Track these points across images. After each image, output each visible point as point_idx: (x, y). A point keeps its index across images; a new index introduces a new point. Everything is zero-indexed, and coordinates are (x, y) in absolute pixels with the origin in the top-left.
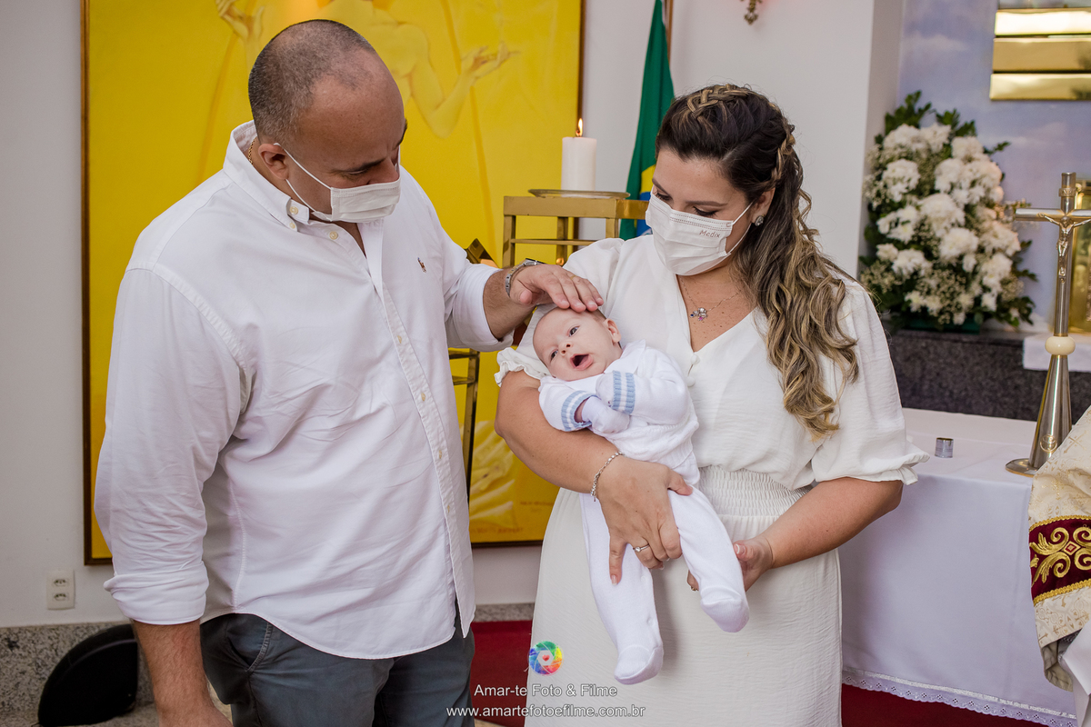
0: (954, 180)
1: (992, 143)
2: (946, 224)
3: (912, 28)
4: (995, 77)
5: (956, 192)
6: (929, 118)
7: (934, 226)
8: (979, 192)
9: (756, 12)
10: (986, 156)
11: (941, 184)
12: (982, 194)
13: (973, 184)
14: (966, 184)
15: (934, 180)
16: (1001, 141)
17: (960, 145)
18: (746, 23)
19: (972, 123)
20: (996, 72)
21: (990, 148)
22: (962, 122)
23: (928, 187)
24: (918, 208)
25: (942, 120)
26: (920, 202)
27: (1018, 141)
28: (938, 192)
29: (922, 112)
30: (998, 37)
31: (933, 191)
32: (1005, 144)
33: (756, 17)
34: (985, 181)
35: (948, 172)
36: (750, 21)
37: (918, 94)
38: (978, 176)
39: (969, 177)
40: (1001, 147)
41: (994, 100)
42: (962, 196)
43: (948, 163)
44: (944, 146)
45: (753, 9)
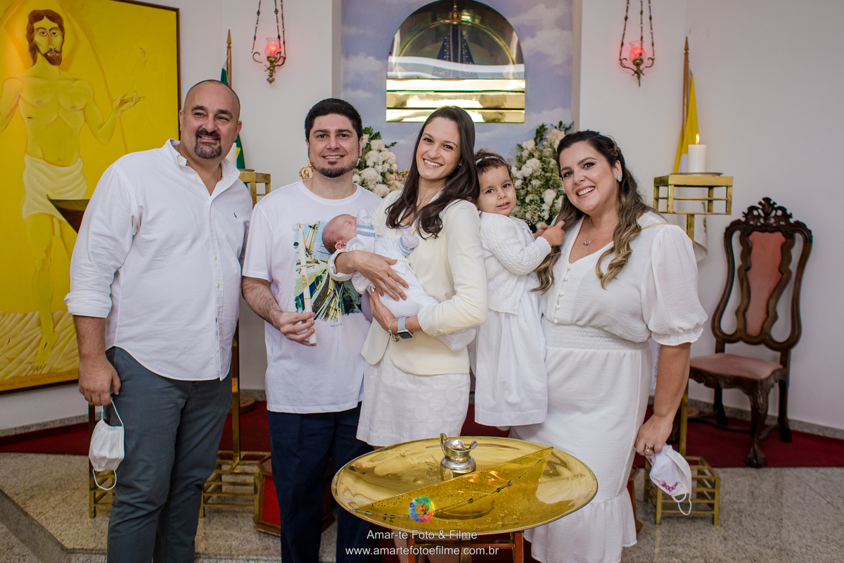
0: (375, 161)
1: (389, 143)
2: (374, 182)
3: (346, 86)
4: (388, 111)
5: (376, 166)
7: (369, 183)
8: (387, 166)
9: (273, 77)
10: (387, 149)
11: (369, 163)
12: (389, 167)
13: (384, 162)
14: (381, 163)
15: (366, 162)
16: (393, 142)
17: (375, 143)
18: (268, 82)
19: (379, 133)
20: (388, 108)
21: (388, 145)
22: (374, 132)
23: (363, 165)
24: (360, 175)
26: (360, 172)
27: (401, 142)
28: (368, 167)
30: (388, 91)
31: (366, 167)
32: (395, 143)
33: (274, 80)
34: (389, 161)
35: (372, 157)
36: (271, 82)
38: (386, 159)
39: (382, 159)
40: (393, 145)
41: (388, 122)
42: (380, 168)
43: (371, 152)
44: (368, 144)
45: (271, 76)
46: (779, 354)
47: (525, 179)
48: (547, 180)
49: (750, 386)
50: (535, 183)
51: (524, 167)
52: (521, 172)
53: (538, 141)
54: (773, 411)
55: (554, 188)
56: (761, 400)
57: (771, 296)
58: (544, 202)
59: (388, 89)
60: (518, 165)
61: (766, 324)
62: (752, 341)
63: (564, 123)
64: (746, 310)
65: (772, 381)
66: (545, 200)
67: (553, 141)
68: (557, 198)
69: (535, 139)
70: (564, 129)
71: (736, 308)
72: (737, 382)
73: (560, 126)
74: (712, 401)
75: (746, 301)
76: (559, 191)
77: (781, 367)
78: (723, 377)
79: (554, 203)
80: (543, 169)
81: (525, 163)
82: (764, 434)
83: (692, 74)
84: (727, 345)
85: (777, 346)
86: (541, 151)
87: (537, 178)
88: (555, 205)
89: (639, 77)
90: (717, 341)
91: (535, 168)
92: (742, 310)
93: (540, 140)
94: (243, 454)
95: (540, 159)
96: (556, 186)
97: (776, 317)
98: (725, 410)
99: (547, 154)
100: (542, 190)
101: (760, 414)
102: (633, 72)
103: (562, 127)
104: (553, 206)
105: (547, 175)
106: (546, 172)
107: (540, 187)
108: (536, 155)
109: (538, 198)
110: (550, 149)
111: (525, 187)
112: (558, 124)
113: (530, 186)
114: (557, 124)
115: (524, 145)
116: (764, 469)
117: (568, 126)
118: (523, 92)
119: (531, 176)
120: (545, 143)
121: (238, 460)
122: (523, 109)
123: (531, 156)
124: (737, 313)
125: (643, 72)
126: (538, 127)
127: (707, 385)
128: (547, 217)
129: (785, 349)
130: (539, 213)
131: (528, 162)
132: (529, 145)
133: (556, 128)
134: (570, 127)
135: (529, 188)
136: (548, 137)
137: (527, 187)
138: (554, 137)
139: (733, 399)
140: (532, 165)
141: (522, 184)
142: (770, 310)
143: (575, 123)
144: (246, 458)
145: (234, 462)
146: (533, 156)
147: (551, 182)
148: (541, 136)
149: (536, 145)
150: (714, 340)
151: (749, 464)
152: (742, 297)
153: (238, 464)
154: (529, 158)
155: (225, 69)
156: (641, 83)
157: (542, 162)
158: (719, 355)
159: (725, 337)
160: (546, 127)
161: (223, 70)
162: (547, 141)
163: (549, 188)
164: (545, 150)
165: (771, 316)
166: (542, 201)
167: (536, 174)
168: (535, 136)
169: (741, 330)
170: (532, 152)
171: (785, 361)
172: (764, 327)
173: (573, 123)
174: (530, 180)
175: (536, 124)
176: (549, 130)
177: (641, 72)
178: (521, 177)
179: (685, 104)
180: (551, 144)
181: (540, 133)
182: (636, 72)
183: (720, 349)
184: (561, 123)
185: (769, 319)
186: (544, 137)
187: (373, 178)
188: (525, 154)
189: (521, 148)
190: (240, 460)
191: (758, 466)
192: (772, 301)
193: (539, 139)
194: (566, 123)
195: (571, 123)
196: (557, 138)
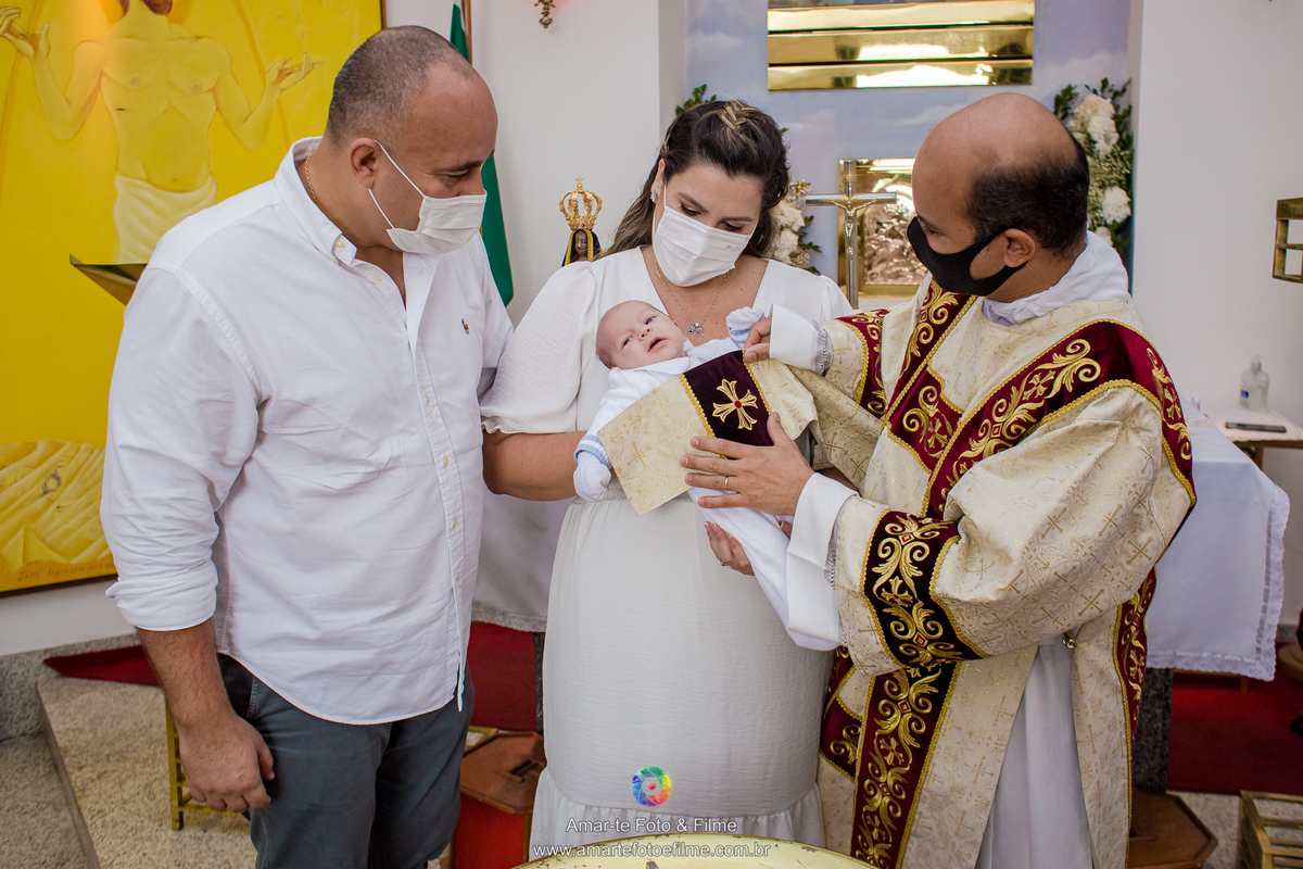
3: (694, 27)
4: (771, 70)
9: (550, 16)
18: (540, 26)
20: (771, 65)
27: (795, 126)
30: (771, 33)
33: (551, 21)
36: (546, 25)
37: (704, 87)
41: (773, 90)
45: (546, 14)
59: (771, 28)
63: (1111, 82)
67: (1086, 119)
70: (1111, 94)
73: (1102, 90)
76: (1097, 219)
93: (1064, 117)
103: (1107, 89)
112: (1100, 84)
114: (1097, 85)
117: (1119, 89)
118: (1029, 24)
120: (1072, 123)
122: (1029, 58)
126: (1059, 92)
133: (1095, 92)
134: (1124, 90)
136: (1076, 110)
138: (1091, 112)
143: (1134, 81)
148: (1066, 109)
155: (459, 5)
160: (1074, 91)
161: (455, 8)
162: (1077, 119)
173: (1129, 82)
175: (1054, 84)
176: (1080, 98)
180: (1082, 125)
181: (1064, 103)
184: (1105, 82)
186: (1069, 111)
194: (1116, 82)
195: (1126, 80)
196: (1095, 111)
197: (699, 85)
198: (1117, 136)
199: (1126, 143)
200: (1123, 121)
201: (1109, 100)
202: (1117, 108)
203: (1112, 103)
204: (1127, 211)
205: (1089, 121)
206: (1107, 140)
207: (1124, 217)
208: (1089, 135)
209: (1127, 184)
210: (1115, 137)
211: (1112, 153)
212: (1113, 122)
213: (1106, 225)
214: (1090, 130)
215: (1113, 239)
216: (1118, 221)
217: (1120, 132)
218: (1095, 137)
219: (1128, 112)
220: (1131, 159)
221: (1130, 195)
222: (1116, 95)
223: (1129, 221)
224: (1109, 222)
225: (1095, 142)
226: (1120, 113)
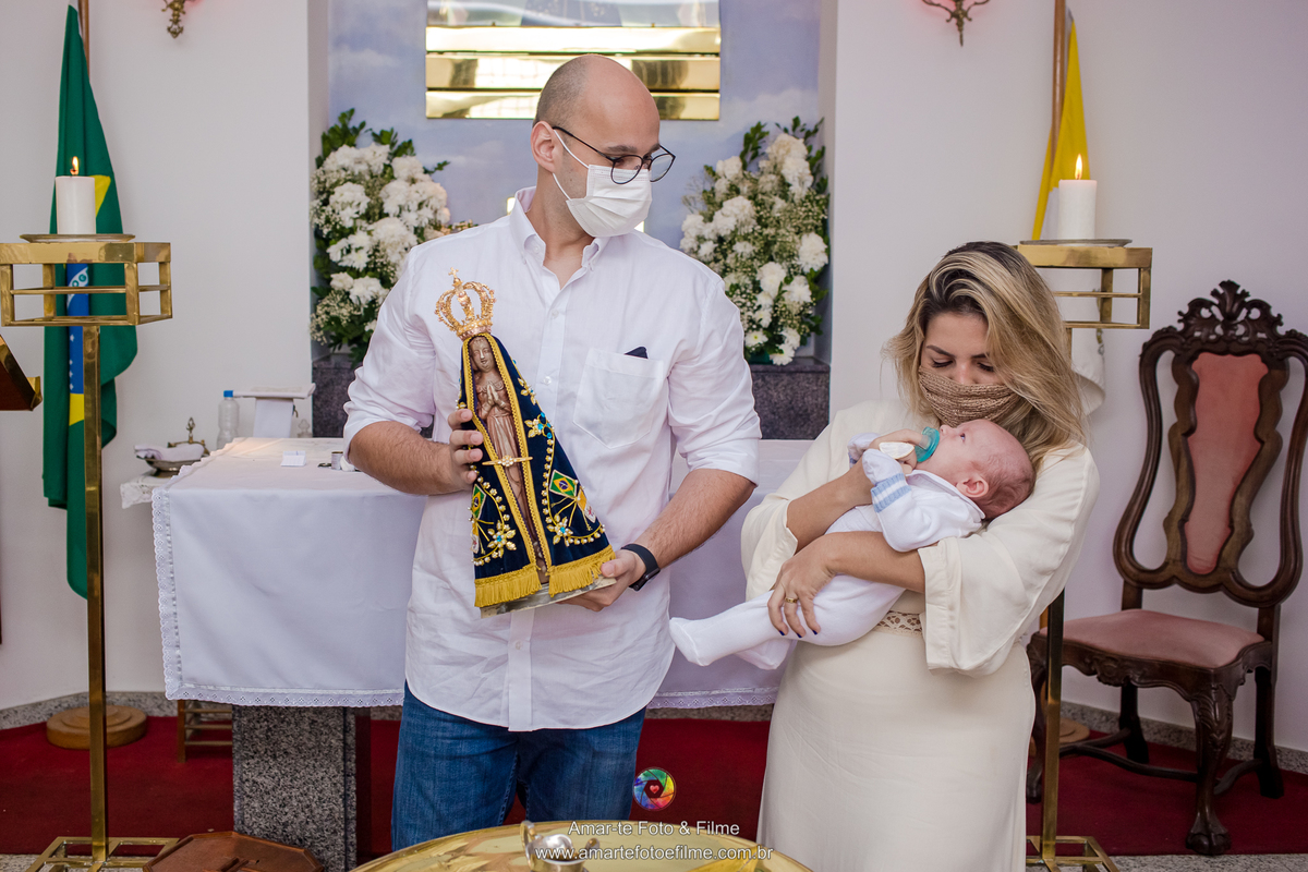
0: (403, 203)
1: (432, 163)
2: (401, 248)
3: (339, 42)
4: (429, 94)
5: (405, 214)
6: (364, 138)
7: (388, 251)
8: (427, 214)
9: (181, 24)
10: (427, 176)
11: (389, 207)
12: (431, 216)
13: (420, 206)
14: (414, 206)
15: (382, 204)
16: (441, 161)
17: (402, 165)
18: (169, 35)
19: (410, 142)
20: (431, 89)
21: (430, 168)
22: (400, 140)
23: (377, 211)
24: (369, 233)
25: (380, 138)
26: (370, 227)
27: (457, 160)
28: (387, 215)
29: (356, 131)
30: (429, 52)
31: (383, 215)
32: (445, 163)
33: (181, 30)
34: (432, 202)
35: (395, 194)
36: (175, 34)
37: (352, 112)
38: (424, 197)
39: (417, 199)
40: (440, 167)
41: (429, 118)
42: (412, 218)
43: (393, 185)
44: (386, 166)
45: (176, 22)
46: (1255, 611)
47: (720, 240)
48: (768, 244)
49: (1194, 681)
50: (743, 248)
51: (718, 215)
52: (711, 225)
53: (748, 159)
54: (1243, 731)
55: (782, 259)
56: (1216, 713)
57: (1237, 490)
58: (760, 290)
59: (429, 48)
60: (706, 210)
61: (1227, 548)
62: (1199, 584)
63: (802, 122)
64: (1185, 519)
65: (1240, 670)
66: (762, 286)
67: (779, 160)
68: (788, 280)
69: (742, 156)
70: (803, 134)
71: (1166, 515)
72: (1166, 673)
73: (794, 128)
74: (1116, 709)
75: (1185, 499)
76: (793, 266)
77: (1260, 638)
78: (1139, 663)
79: (781, 292)
80: (759, 220)
81: (721, 206)
82: (1225, 783)
83: (1072, 19)
84: (1146, 593)
85: (1251, 594)
86: (756, 181)
87: (745, 238)
88: (785, 295)
89: (960, 25)
90: (1126, 583)
91: (742, 218)
92: (1177, 517)
93: (753, 158)
94: (115, 842)
95: (753, 198)
96: (788, 255)
97: (1248, 535)
98: (1144, 727)
99: (768, 188)
100: (756, 263)
101: (1214, 742)
102: (948, 15)
103: (799, 129)
104: (779, 298)
105: (766, 232)
106: (766, 226)
107: (752, 259)
108: (744, 188)
109: (748, 281)
110: (773, 177)
111: (720, 257)
112: (791, 122)
113: (731, 256)
114: (789, 124)
115: (719, 168)
116: (1225, 858)
117: (811, 128)
118: (717, 54)
119: (734, 233)
120: (763, 164)
121: (101, 858)
122: (716, 91)
123: (734, 190)
124: (1167, 524)
125: (970, 14)
126: (749, 131)
127: (1106, 679)
128: (766, 322)
129: (1268, 602)
130: (750, 313)
131: (727, 204)
132: (730, 167)
133: (786, 131)
134: (816, 130)
135: (730, 261)
136: (768, 150)
137: (725, 257)
138: (782, 151)
139: (1159, 708)
140: (736, 211)
141: (715, 251)
142: (1237, 519)
143: (826, 121)
144: (122, 851)
145: (94, 860)
146: (738, 192)
147: (776, 248)
148: (756, 149)
149: (744, 167)
150: (1121, 581)
151: (1192, 847)
152: (1178, 490)
153: (104, 866)
154: (728, 196)
155: (76, 7)
156: (965, 38)
157: (757, 204)
158: (1132, 613)
159: (1143, 576)
160: (765, 130)
161: (71, 8)
162: (768, 159)
163: (771, 259)
164: (762, 179)
165: (1238, 533)
166: (757, 288)
167: (744, 230)
168: (742, 148)
169: (1174, 561)
170: (735, 182)
171: (1268, 628)
172: (1224, 554)
173: (822, 121)
174: (732, 243)
175: (744, 125)
176: (770, 137)
177: (965, 14)
178: (713, 237)
179: (1058, 82)
180: (775, 167)
181: (753, 143)
182: (954, 15)
183: (1131, 601)
184: (796, 121)
185: (1234, 538)
186: (760, 151)
187: (396, 239)
188: (721, 187)
189: (711, 172)
190: (107, 855)
191: (1211, 852)
192: (1241, 500)
193: (750, 154)
194: (808, 121)
195: (818, 120)
196: (788, 151)
197: (347, 109)
198: (811, 178)
199: (821, 185)
200: (817, 162)
201: (802, 140)
202: (810, 149)
203: (805, 143)
204: (824, 259)
205: (782, 163)
206: (802, 183)
207: (822, 265)
208: (782, 177)
209: (824, 230)
210: (809, 180)
211: (807, 197)
212: (807, 164)
213: (803, 274)
214: (784, 172)
215: (811, 288)
216: (816, 269)
217: (814, 174)
218: (789, 179)
219: (822, 153)
220: (827, 203)
221: (827, 242)
222: (808, 135)
223: (826, 269)
224: (807, 270)
225: (789, 185)
226: (813, 154)
